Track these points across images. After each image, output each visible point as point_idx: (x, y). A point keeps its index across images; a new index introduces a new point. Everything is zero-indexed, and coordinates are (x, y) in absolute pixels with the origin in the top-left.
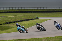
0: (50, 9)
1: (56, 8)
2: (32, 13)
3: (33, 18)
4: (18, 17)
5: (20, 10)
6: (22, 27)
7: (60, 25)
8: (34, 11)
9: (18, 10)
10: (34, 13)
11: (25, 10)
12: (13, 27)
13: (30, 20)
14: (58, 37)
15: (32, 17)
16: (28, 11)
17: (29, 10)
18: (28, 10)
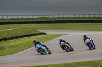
0: (64, 18)
1: (73, 17)
2: (34, 24)
3: (37, 33)
4: (11, 31)
5: (14, 19)
6: (44, 46)
7: (92, 41)
8: (37, 20)
9: (11, 19)
10: (38, 24)
11: (22, 19)
12: (4, 48)
13: (32, 35)
14: (78, 63)
15: (35, 30)
16: (28, 21)
17: (30, 19)
18: (28, 19)
